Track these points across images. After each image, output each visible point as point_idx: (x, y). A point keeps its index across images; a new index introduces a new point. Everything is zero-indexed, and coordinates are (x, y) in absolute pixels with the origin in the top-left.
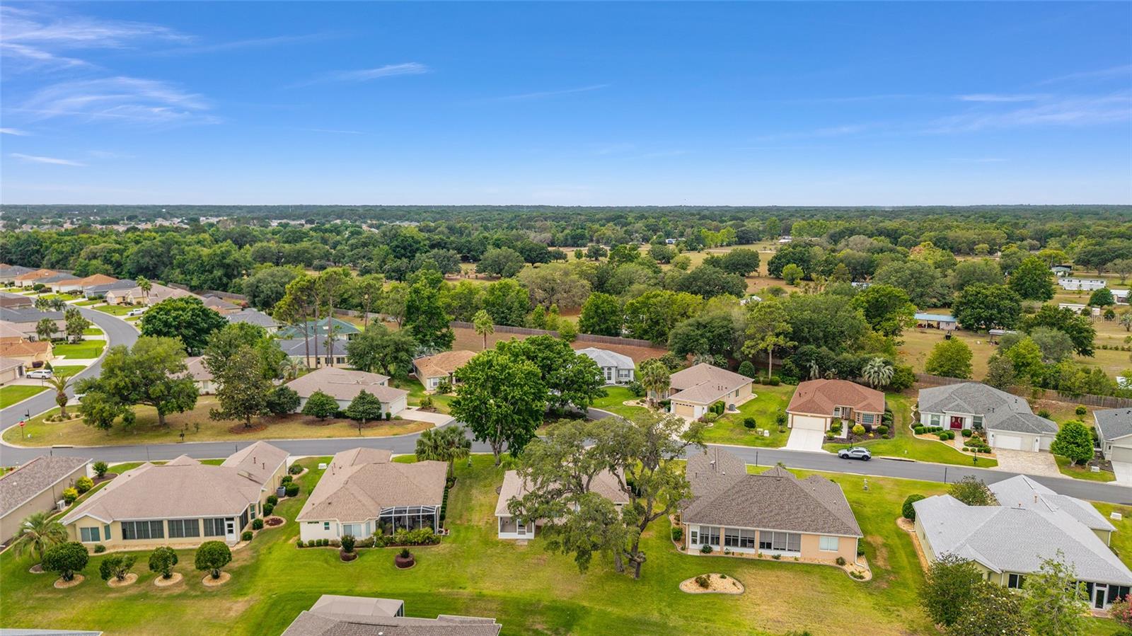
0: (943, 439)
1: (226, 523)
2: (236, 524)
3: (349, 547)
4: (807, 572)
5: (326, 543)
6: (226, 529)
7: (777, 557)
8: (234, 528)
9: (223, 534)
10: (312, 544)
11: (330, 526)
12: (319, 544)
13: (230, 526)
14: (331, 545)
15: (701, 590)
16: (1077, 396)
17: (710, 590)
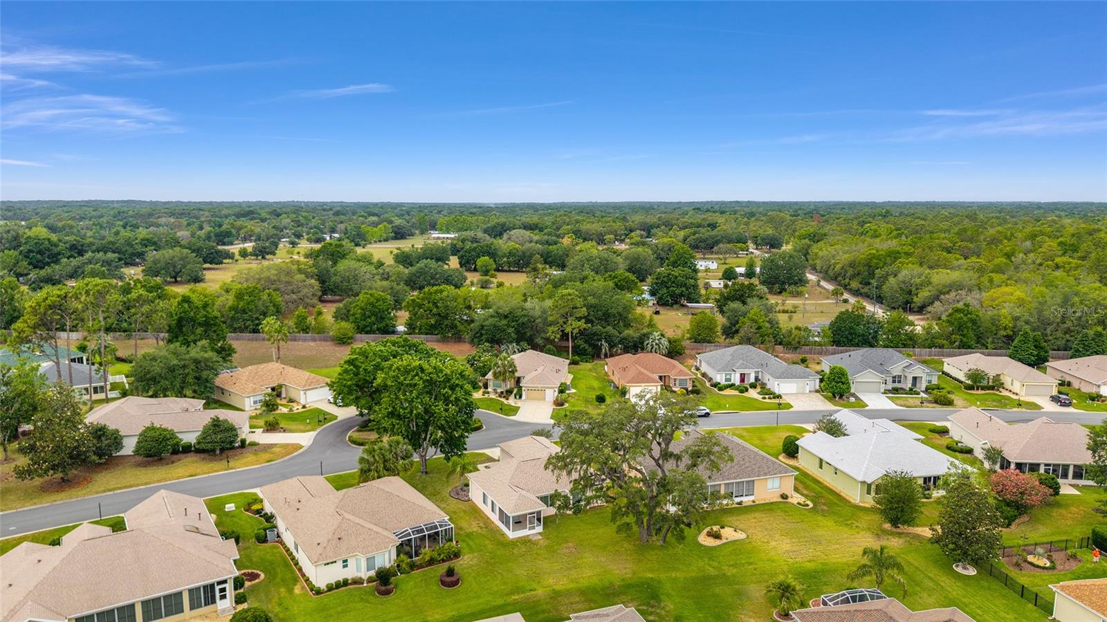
0: (742, 392)
1: (217, 588)
2: (229, 587)
3: (384, 579)
4: (771, 510)
5: (345, 583)
6: (218, 595)
7: (740, 503)
8: (228, 593)
9: (214, 601)
10: (330, 588)
11: (349, 563)
12: (338, 585)
13: (223, 590)
14: (351, 584)
15: (718, 542)
16: (796, 348)
17: (724, 541)
